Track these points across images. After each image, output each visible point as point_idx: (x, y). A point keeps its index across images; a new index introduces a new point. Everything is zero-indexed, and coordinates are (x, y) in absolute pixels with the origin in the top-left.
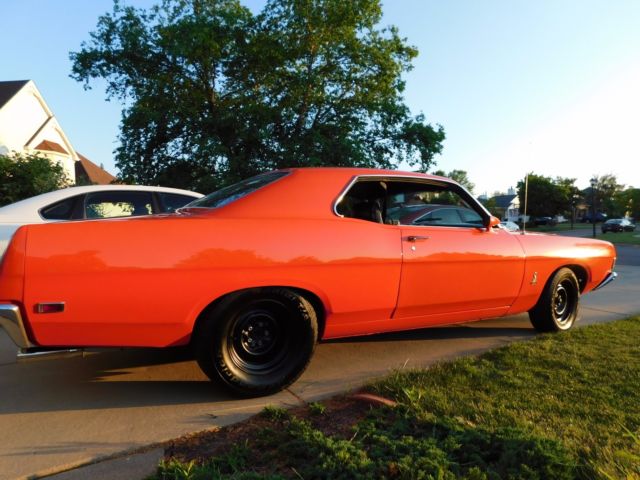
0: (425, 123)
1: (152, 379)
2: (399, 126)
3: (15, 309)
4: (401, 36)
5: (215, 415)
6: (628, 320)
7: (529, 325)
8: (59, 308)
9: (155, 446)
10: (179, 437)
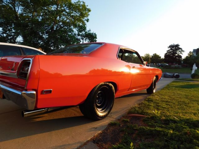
0: (91, 32)
1: (54, 118)
2: (84, 33)
3: (35, 92)
4: (86, 5)
5: (96, 127)
6: (162, 89)
7: (146, 92)
8: (50, 92)
9: (88, 142)
10: (93, 137)
